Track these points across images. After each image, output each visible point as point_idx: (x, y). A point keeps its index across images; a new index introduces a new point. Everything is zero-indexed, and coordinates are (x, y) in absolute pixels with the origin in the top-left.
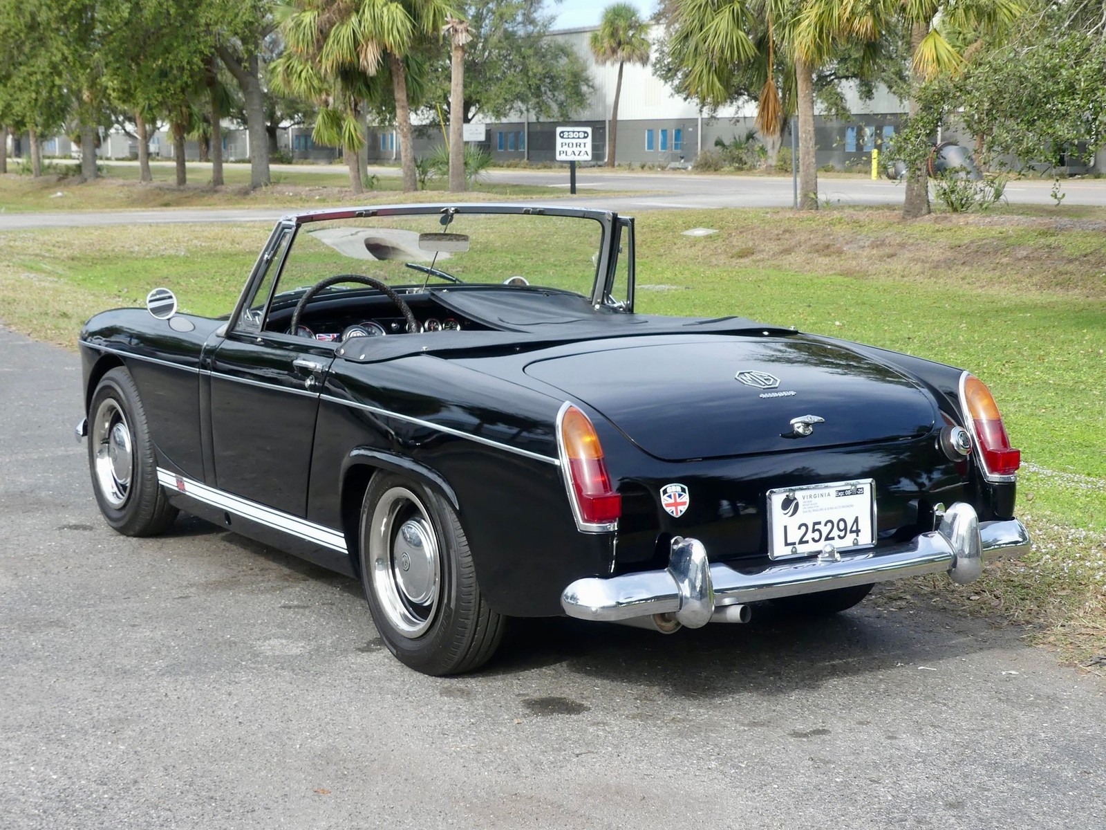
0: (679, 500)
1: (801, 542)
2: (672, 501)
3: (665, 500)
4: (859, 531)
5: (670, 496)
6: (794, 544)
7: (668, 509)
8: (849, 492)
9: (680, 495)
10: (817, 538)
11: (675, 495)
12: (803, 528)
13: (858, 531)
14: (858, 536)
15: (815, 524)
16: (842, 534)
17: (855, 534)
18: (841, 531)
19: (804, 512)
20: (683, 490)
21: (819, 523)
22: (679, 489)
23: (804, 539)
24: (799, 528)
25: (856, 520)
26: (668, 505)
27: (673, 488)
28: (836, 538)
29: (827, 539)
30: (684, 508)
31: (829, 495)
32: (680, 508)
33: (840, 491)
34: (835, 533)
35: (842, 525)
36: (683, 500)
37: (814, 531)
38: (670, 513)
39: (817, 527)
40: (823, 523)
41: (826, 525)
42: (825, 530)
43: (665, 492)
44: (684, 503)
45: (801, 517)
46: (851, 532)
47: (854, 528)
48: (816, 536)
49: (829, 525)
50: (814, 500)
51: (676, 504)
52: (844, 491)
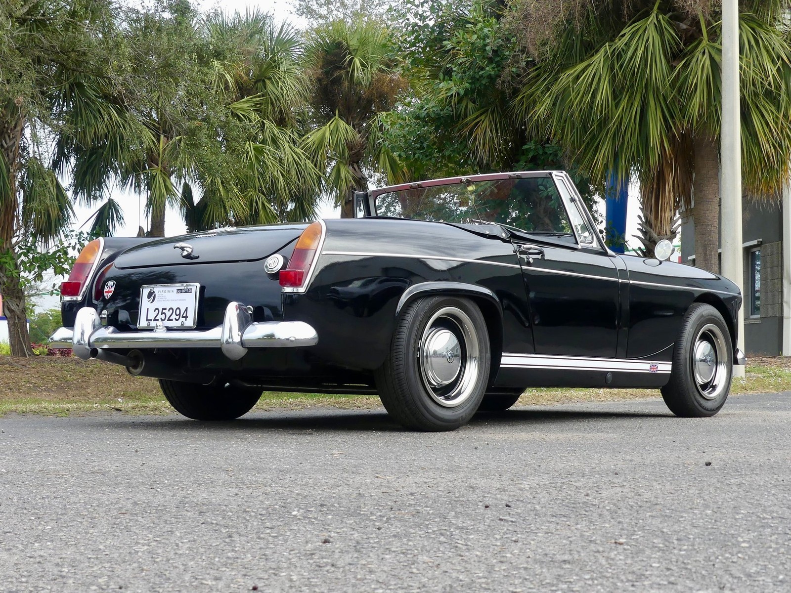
3: (106, 289)
4: (188, 317)
6: (151, 320)
7: (105, 294)
8: (183, 291)
9: (112, 287)
10: (163, 319)
11: (110, 286)
12: (157, 311)
13: (186, 317)
15: (164, 309)
16: (177, 317)
17: (185, 319)
18: (177, 315)
19: (158, 301)
20: (114, 284)
21: (165, 309)
23: (156, 318)
24: (155, 310)
25: (186, 310)
26: (106, 292)
27: (111, 283)
28: (174, 320)
29: (169, 320)
30: (110, 295)
31: (173, 291)
33: (179, 290)
34: (174, 317)
35: (178, 312)
36: (112, 290)
37: (162, 313)
38: (105, 296)
39: (164, 311)
40: (168, 309)
41: (169, 311)
42: (168, 314)
43: (107, 285)
44: (111, 292)
45: (156, 304)
46: (183, 317)
47: (185, 315)
48: (163, 317)
49: (171, 311)
50: (164, 294)
52: (181, 290)
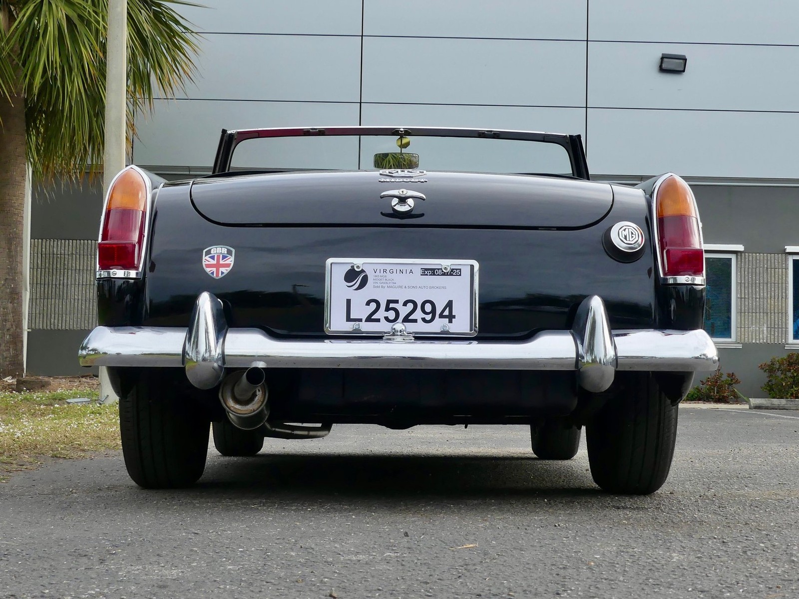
0: (221, 262)
1: (369, 319)
2: (214, 262)
3: (206, 260)
4: (454, 317)
5: (213, 258)
6: (360, 320)
7: (208, 270)
8: (439, 272)
9: (224, 257)
10: (391, 318)
11: (218, 257)
12: (373, 306)
13: (451, 317)
14: (450, 322)
15: (389, 302)
16: (428, 317)
17: (447, 320)
18: (426, 313)
19: (375, 287)
20: (229, 252)
21: (397, 302)
22: (224, 251)
23: (373, 317)
24: (368, 303)
25: (450, 304)
26: (208, 266)
27: (218, 250)
28: (420, 321)
29: (406, 320)
30: (225, 270)
31: (411, 272)
32: (222, 269)
33: (426, 269)
34: (419, 314)
35: (428, 308)
36: (228, 262)
37: (388, 309)
38: (209, 273)
39: (391, 305)
40: (401, 302)
41: (405, 304)
42: (404, 311)
43: (208, 253)
44: (228, 265)
45: (368, 292)
46: (441, 316)
47: (446, 313)
48: (391, 315)
49: (410, 306)
50: (389, 275)
51: (218, 266)
52: (433, 270)
